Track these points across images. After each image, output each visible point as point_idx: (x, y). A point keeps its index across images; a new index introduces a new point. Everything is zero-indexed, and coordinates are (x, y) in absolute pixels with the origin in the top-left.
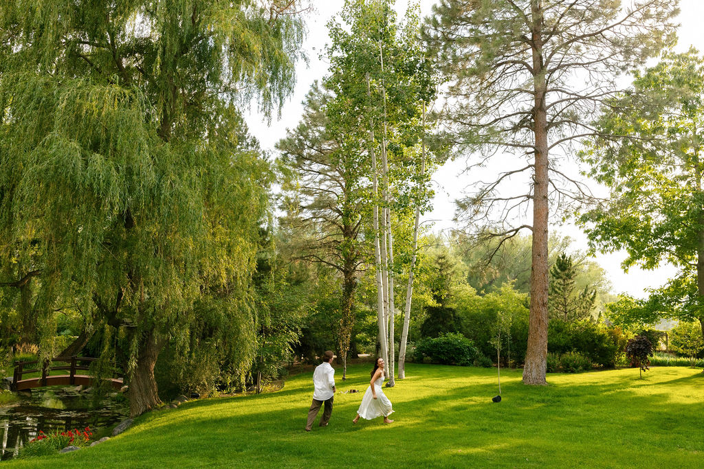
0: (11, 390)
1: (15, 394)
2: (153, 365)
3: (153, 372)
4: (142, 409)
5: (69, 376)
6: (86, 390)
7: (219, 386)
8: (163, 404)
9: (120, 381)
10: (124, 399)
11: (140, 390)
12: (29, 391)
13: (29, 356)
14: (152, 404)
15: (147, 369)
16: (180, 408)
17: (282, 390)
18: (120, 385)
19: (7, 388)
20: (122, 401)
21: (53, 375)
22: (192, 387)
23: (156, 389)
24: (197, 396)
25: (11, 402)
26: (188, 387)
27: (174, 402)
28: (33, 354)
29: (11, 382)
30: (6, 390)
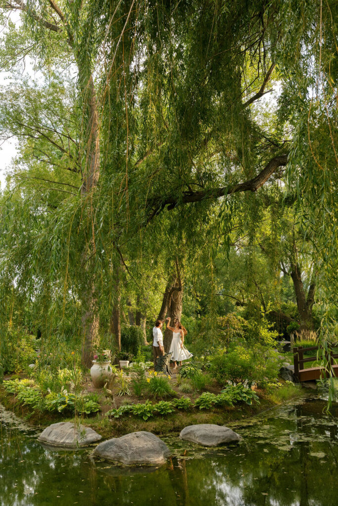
0: (294, 381)
1: (299, 385)
12: (314, 382)
13: (309, 343)
19: (288, 379)
28: (312, 340)
29: (291, 372)
30: (287, 381)
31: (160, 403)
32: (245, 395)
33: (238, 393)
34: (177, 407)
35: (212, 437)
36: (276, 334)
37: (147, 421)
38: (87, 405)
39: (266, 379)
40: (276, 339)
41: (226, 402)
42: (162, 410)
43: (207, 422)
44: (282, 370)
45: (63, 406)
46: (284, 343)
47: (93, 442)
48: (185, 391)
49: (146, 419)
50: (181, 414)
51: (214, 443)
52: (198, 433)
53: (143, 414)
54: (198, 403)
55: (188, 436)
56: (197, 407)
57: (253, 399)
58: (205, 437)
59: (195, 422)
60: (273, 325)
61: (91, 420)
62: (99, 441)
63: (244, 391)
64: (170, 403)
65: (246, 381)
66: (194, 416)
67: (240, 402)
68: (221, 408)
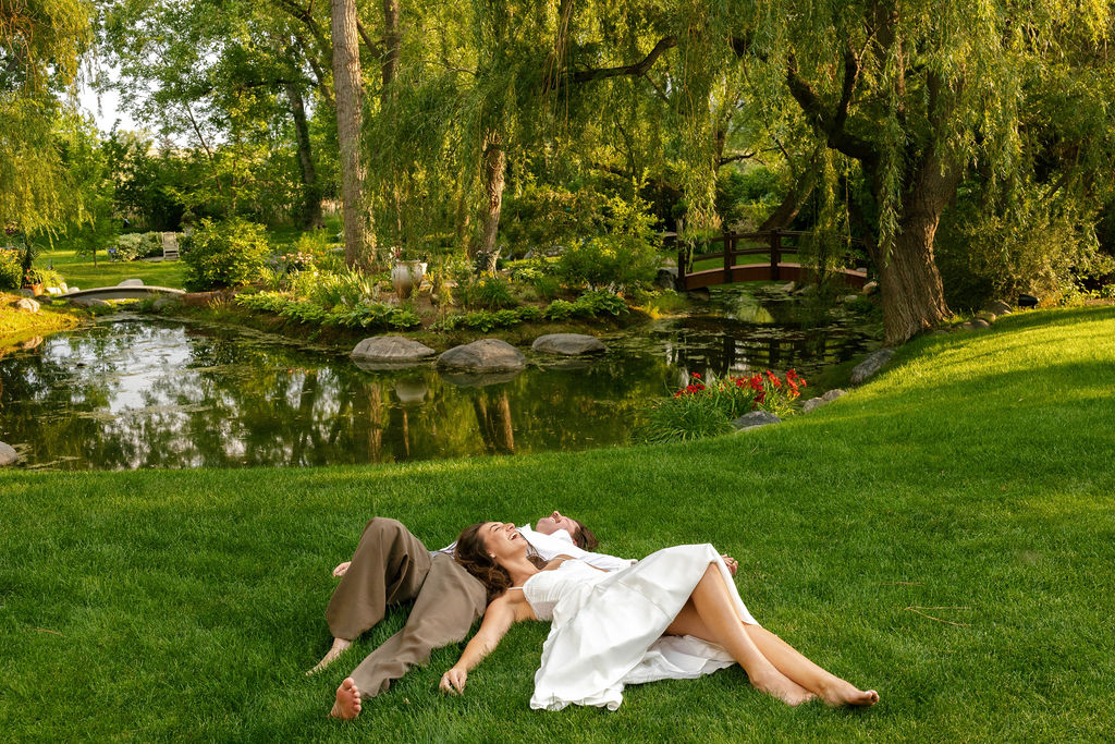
0: (678, 289)
1: (683, 295)
2: (931, 232)
3: (931, 249)
4: (911, 329)
5: (769, 265)
6: (802, 291)
7: (1084, 281)
8: (956, 319)
9: (861, 273)
10: (871, 308)
11: (905, 289)
12: (705, 290)
14: (933, 319)
15: (919, 241)
16: (996, 328)
18: (861, 281)
19: (669, 286)
20: (868, 310)
21: (743, 264)
22: (1019, 284)
23: (939, 284)
24: (1032, 302)
25: (676, 310)
26: (1010, 282)
27: (982, 312)
29: (674, 276)
30: (668, 290)
31: (501, 312)
32: (610, 303)
33: (601, 301)
34: (522, 318)
35: (575, 345)
36: (654, 219)
37: (487, 333)
38: (403, 316)
39: (637, 283)
40: (652, 228)
41: (585, 311)
42: (505, 320)
43: (561, 332)
44: (661, 272)
45: (369, 320)
46: (665, 234)
47: (426, 356)
48: (529, 299)
49: (486, 330)
50: (528, 326)
51: (577, 351)
52: (556, 342)
53: (483, 324)
54: (549, 312)
55: (543, 346)
56: (548, 318)
57: (619, 307)
58: (566, 345)
59: (548, 333)
60: (650, 206)
61: (414, 334)
62: (432, 355)
63: (608, 297)
64: (514, 312)
65: (612, 284)
66: (545, 328)
67: (603, 313)
68: (579, 319)
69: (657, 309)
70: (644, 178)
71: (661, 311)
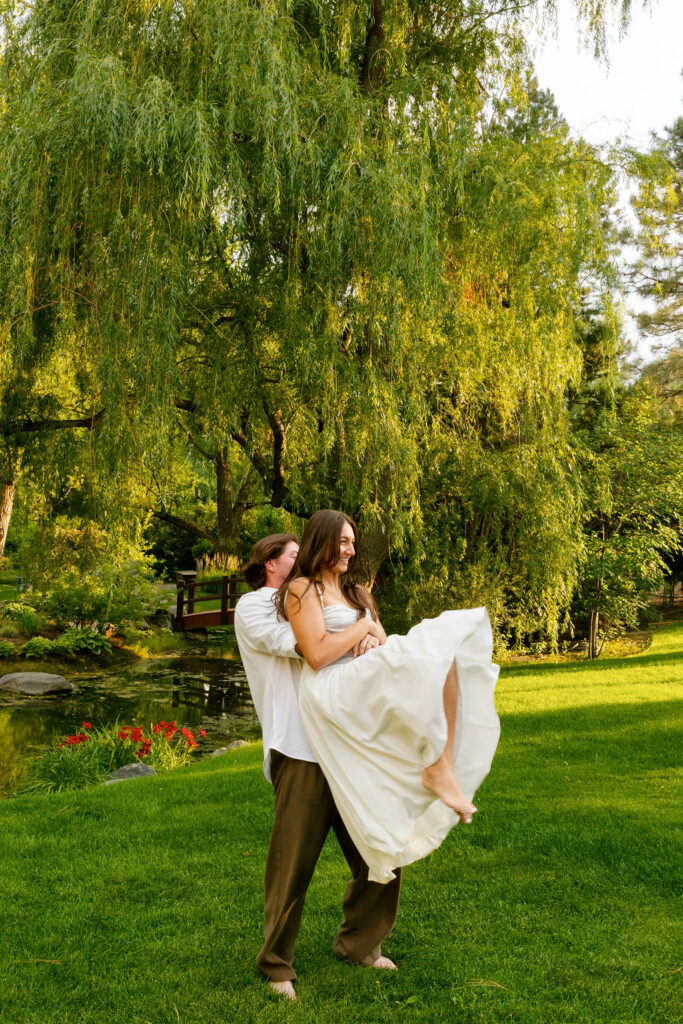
0: (174, 628)
1: (179, 635)
12: (202, 630)
17: (645, 653)
19: (166, 626)
25: (168, 650)
29: (173, 616)
30: (164, 629)
32: (91, 641)
33: (83, 639)
35: (39, 685)
41: (65, 650)
43: (33, 671)
48: (8, 636)
51: (41, 692)
52: (22, 681)
54: (24, 649)
55: (8, 685)
56: (23, 656)
57: (102, 647)
58: (29, 684)
59: (19, 671)
60: (151, 547)
63: (91, 635)
65: (96, 623)
66: (17, 665)
67: (84, 652)
68: (56, 657)
69: (146, 649)
70: (147, 520)
71: (152, 650)
